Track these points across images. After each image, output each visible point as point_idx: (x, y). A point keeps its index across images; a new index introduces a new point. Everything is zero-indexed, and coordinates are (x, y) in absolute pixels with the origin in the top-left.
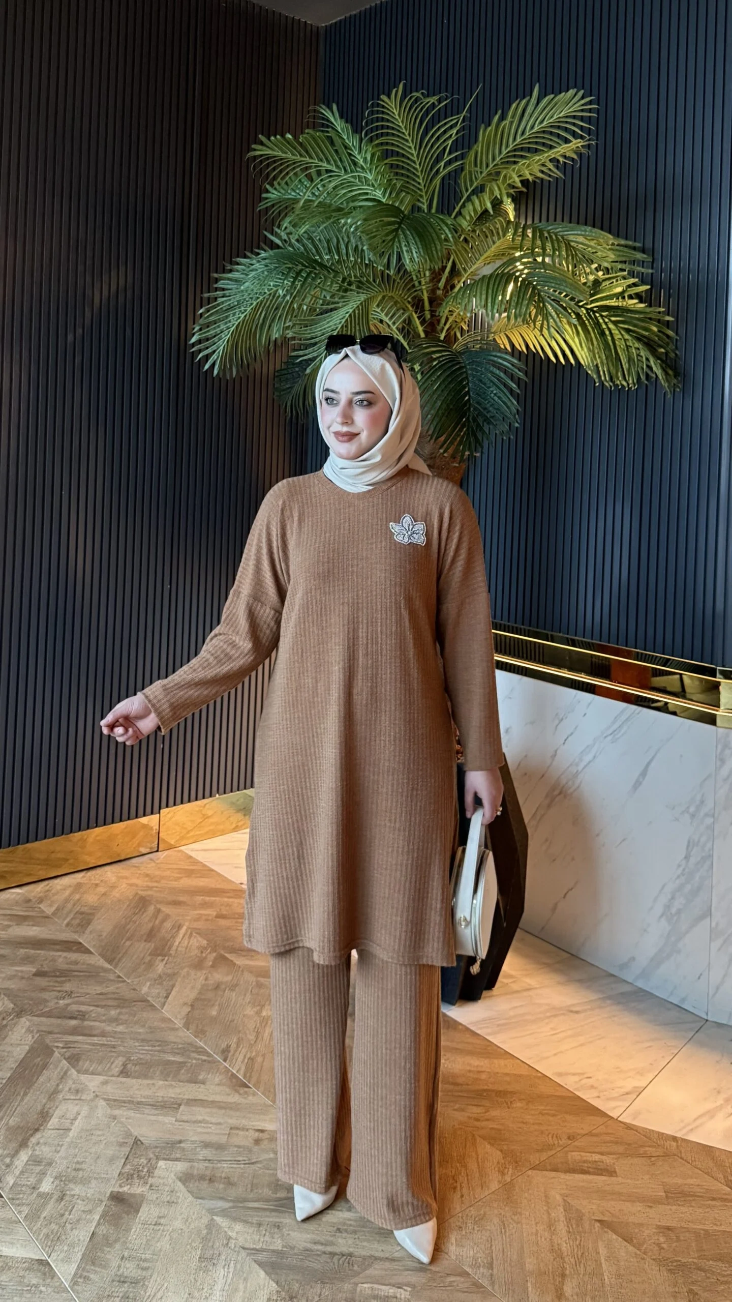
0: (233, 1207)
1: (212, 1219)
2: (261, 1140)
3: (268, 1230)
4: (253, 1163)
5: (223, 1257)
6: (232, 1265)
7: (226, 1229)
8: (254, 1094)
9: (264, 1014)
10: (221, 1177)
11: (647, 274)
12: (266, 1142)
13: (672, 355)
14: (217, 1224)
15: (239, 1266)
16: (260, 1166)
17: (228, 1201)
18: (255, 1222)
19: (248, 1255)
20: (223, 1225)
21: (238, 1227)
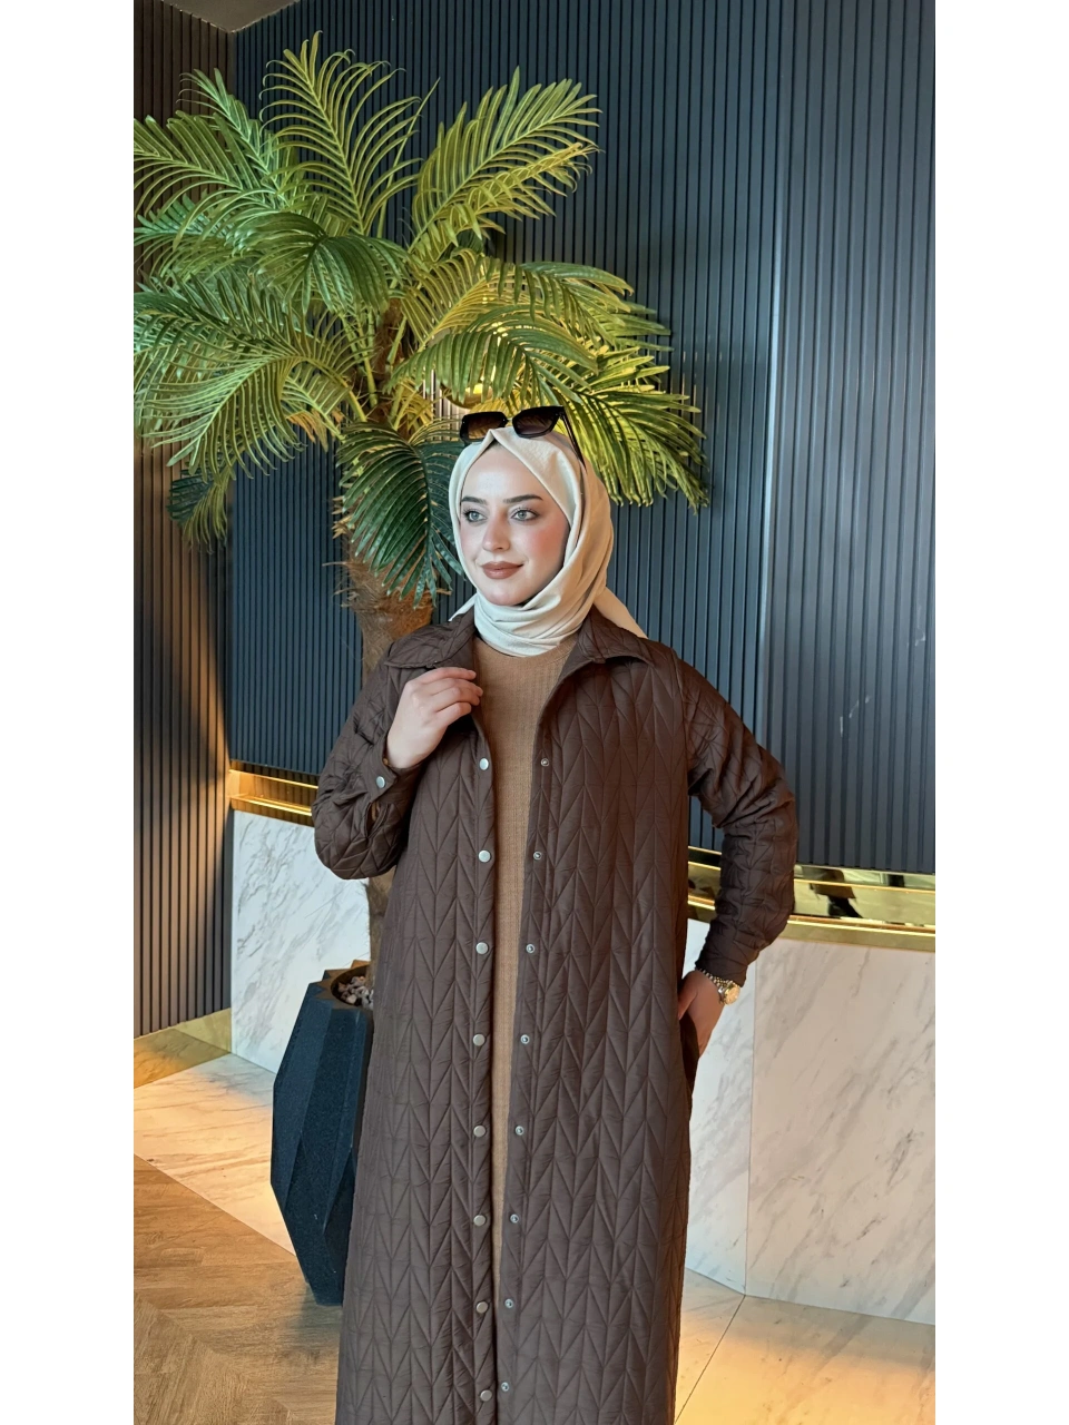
11: (664, 353)
13: (698, 460)
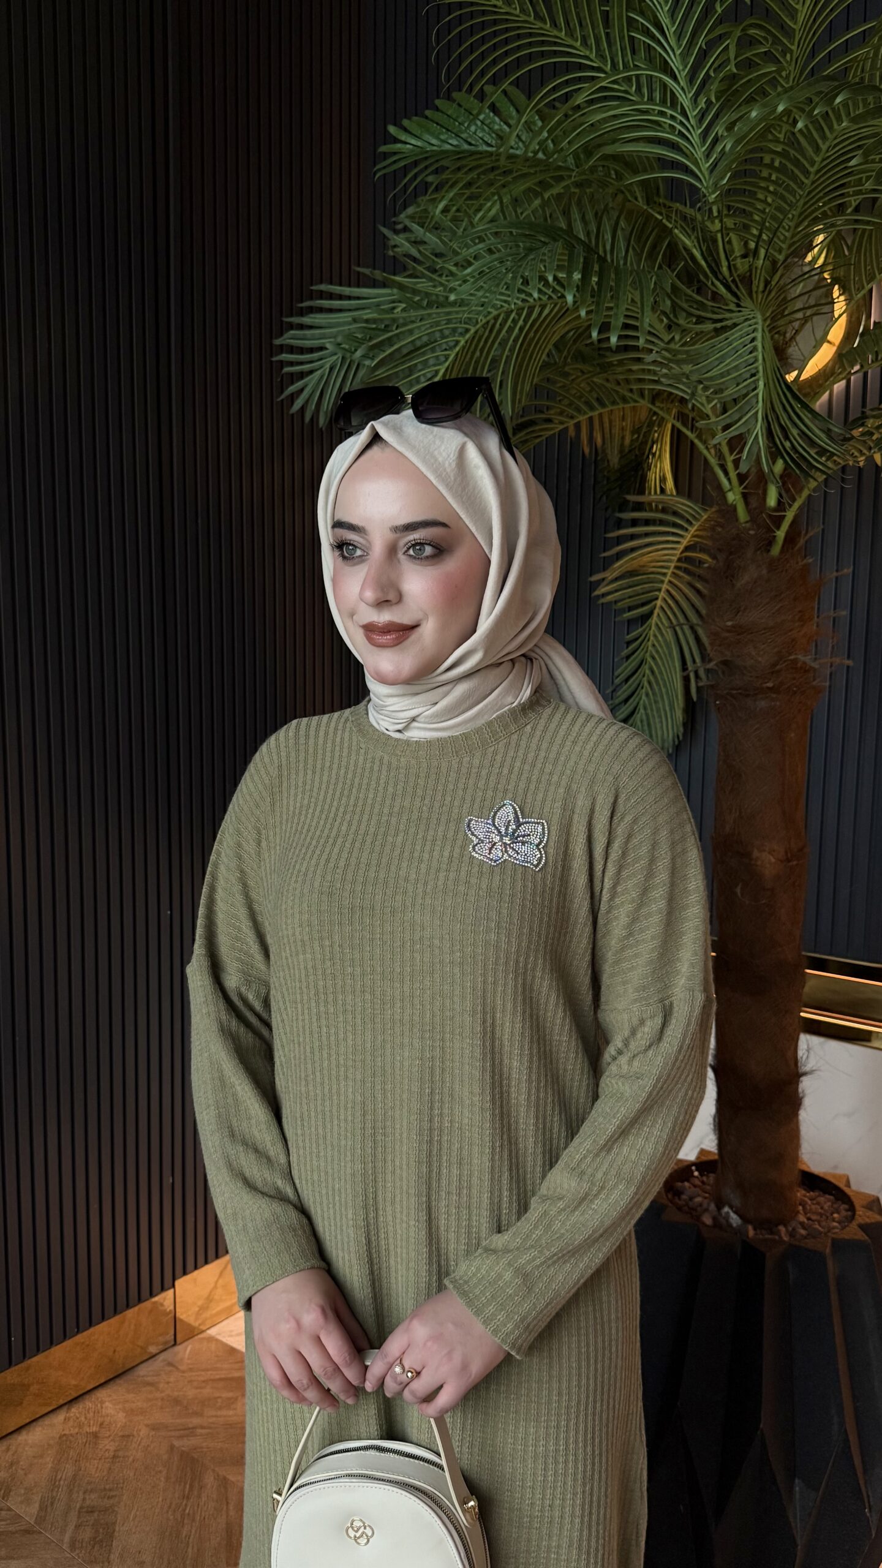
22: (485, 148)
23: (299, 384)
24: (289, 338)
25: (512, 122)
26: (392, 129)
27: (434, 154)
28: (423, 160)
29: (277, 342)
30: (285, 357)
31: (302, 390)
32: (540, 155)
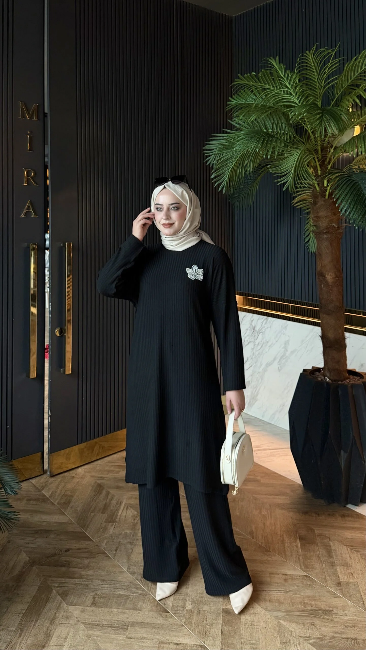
0: (287, 615)
1: (279, 622)
2: (287, 579)
3: (309, 626)
4: (287, 592)
5: (292, 642)
6: (298, 646)
7: (288, 627)
8: (275, 556)
9: (263, 513)
10: (275, 599)
12: (290, 580)
14: (282, 624)
15: (302, 646)
16: (291, 593)
17: (283, 612)
18: (301, 623)
19: (305, 640)
20: (285, 624)
21: (293, 625)
22: (252, 102)
23: (209, 158)
24: (207, 147)
25: (258, 96)
26: (230, 98)
27: (239, 104)
28: (237, 105)
29: (204, 148)
30: (205, 152)
31: (209, 160)
32: (265, 104)
